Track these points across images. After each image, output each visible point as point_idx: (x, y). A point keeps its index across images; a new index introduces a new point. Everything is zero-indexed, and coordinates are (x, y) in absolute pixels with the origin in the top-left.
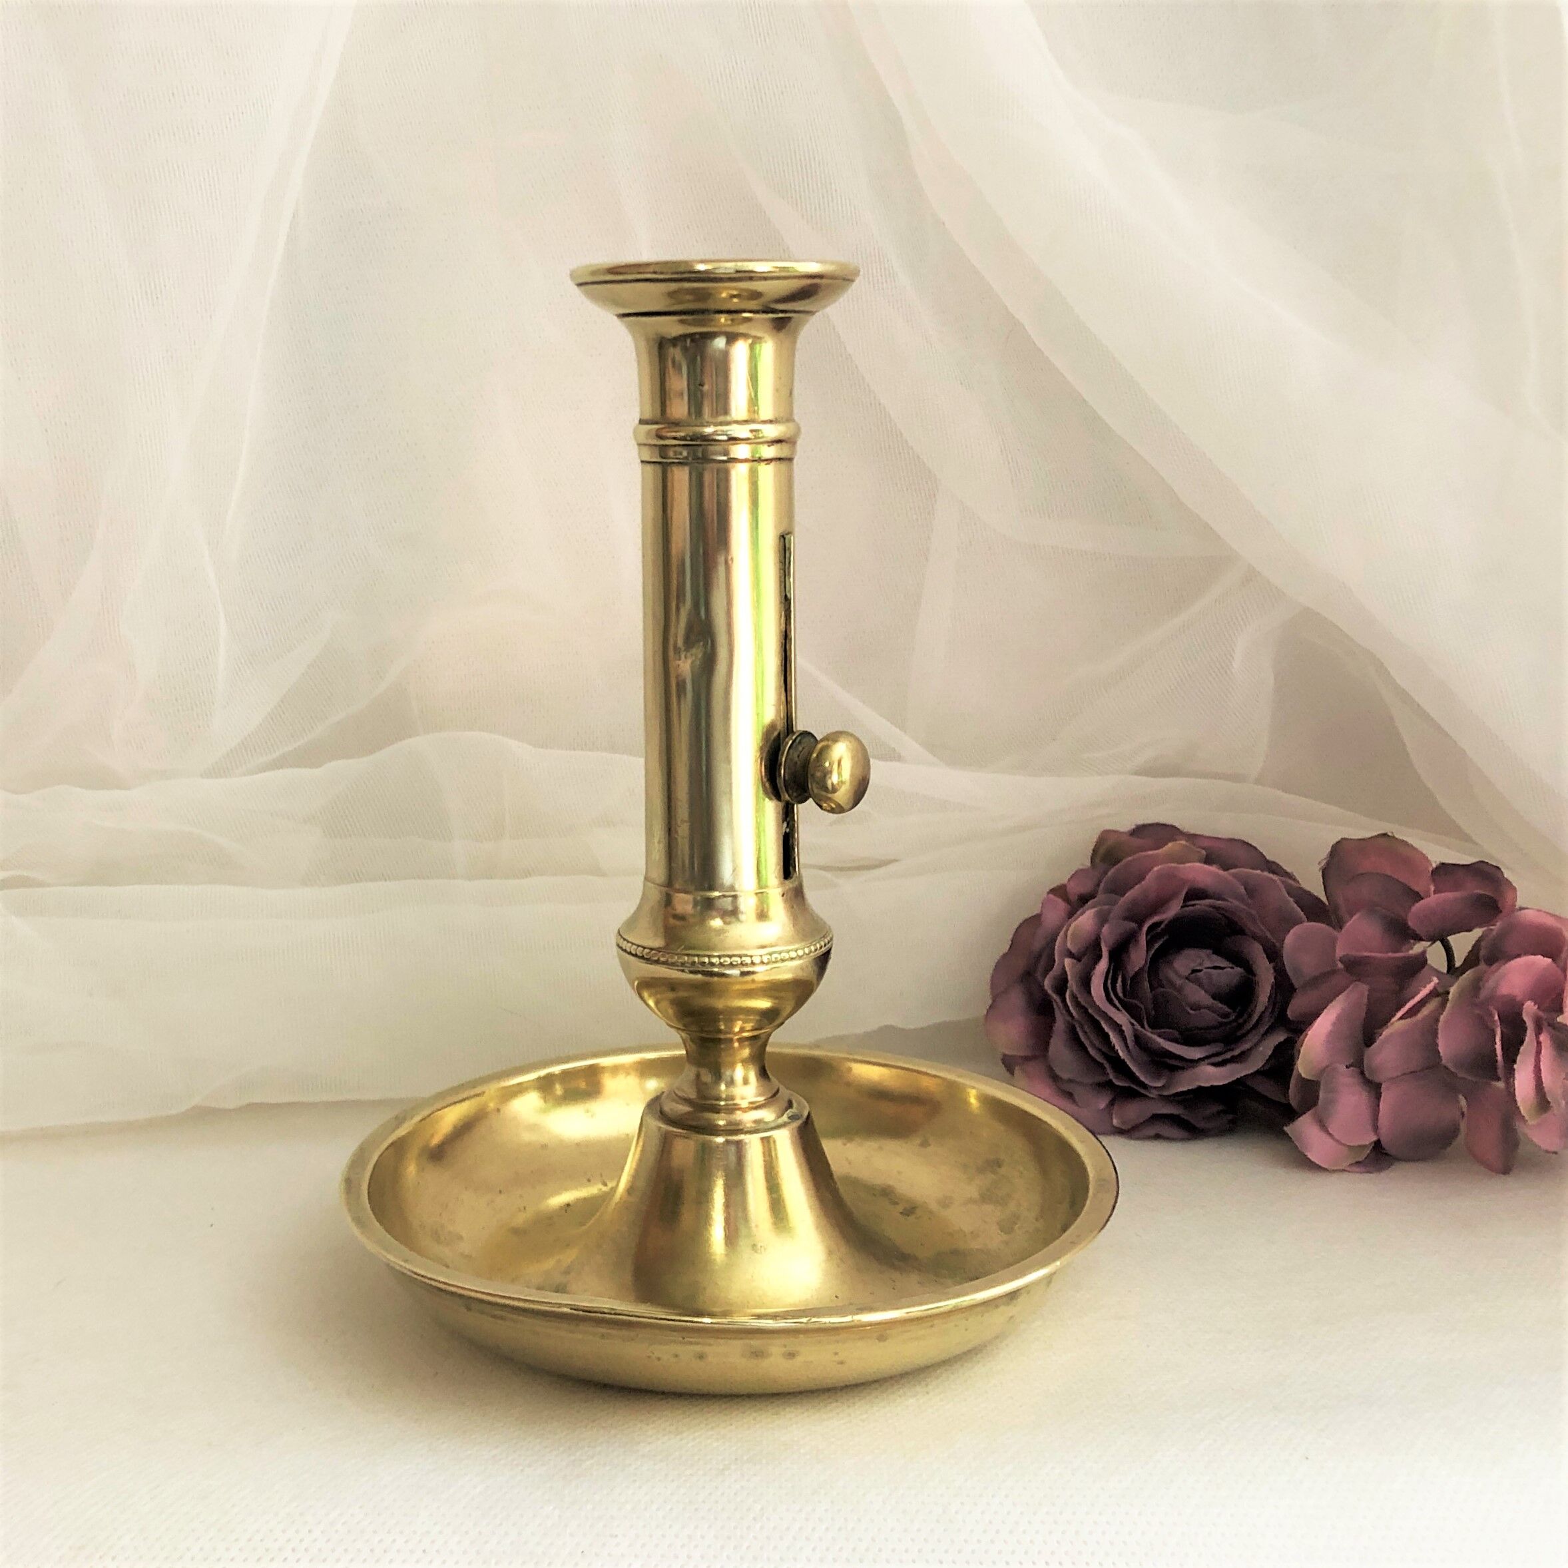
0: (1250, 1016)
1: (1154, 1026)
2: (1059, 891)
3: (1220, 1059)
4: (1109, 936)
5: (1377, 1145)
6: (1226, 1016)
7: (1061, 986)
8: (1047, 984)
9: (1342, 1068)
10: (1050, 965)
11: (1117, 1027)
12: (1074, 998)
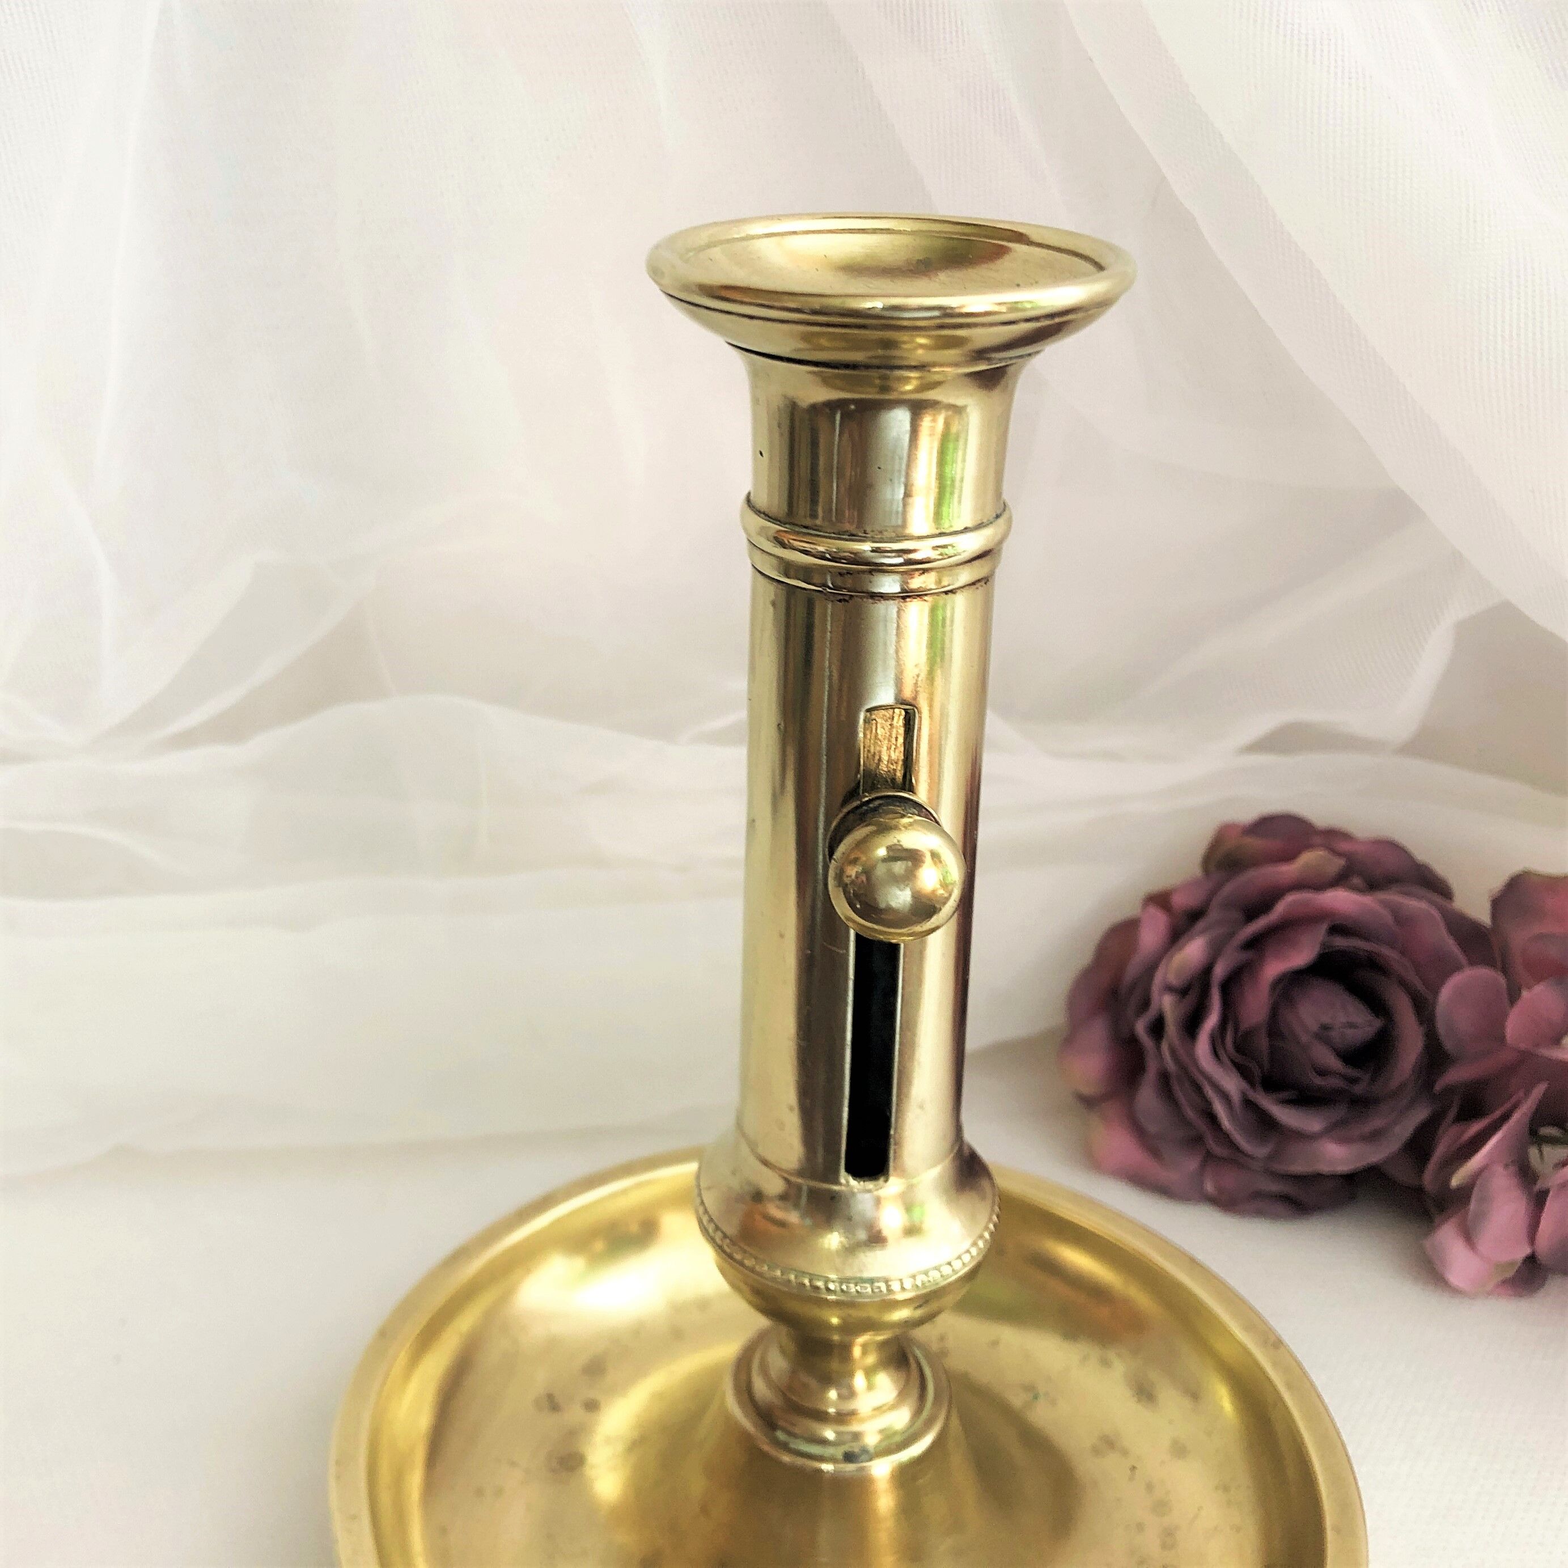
0: (1387, 1082)
1: (1268, 1087)
2: (1160, 900)
3: (1346, 1133)
4: (1220, 971)
5: (1531, 1260)
6: (1354, 1081)
7: (1157, 1028)
10: (1145, 1004)
11: (1224, 1095)
12: (1173, 1050)
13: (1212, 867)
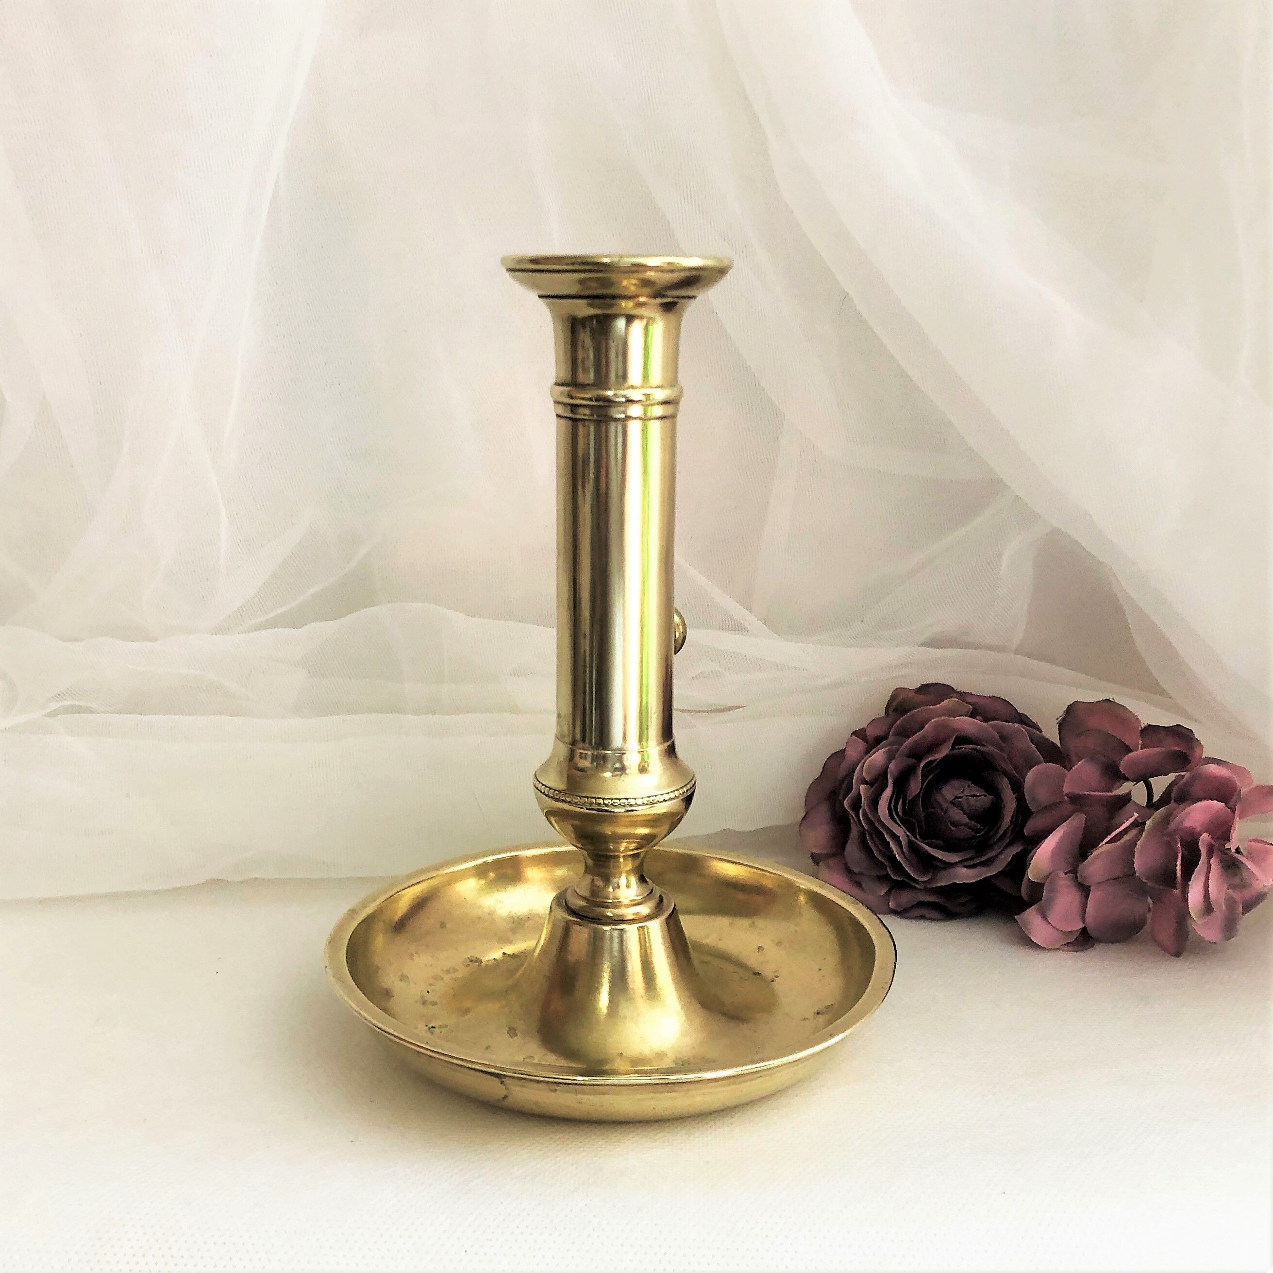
0: (996, 832)
2: (860, 734)
3: (971, 863)
4: (893, 767)
5: (1084, 931)
6: (979, 831)
7: (856, 805)
8: (846, 804)
9: (1062, 875)
10: (849, 789)
11: (896, 838)
12: (865, 814)
13: (890, 711)
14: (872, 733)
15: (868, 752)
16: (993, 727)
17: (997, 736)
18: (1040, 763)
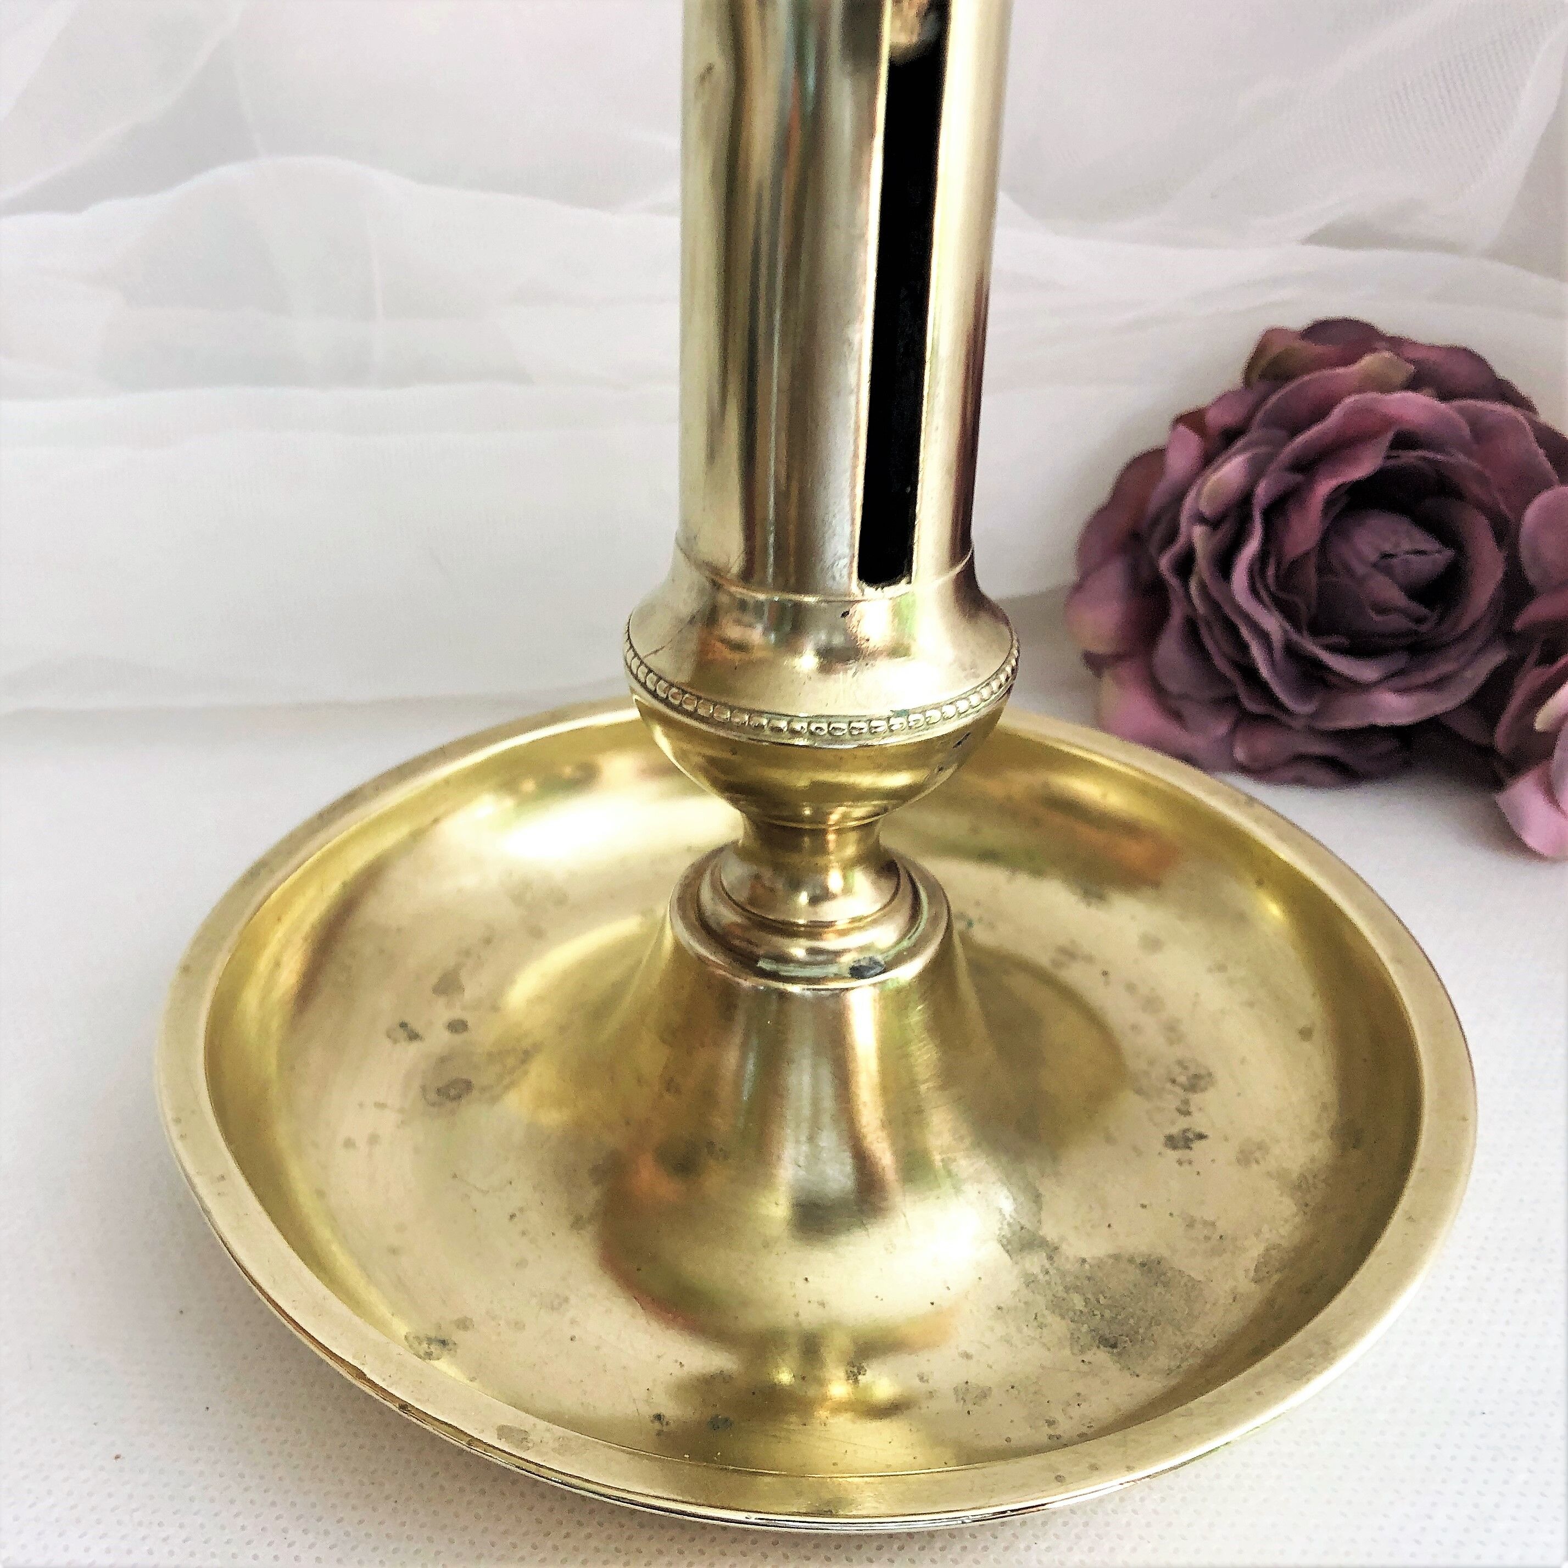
0: (1458, 621)
1: (1316, 630)
2: (1192, 420)
3: (1405, 682)
4: (1262, 495)
6: (1420, 620)
7: (1185, 565)
10: (1172, 535)
11: (1264, 636)
12: (1203, 587)
13: (1255, 376)
14: (1218, 419)
15: (1208, 460)
16: (1461, 411)
17: (1466, 431)
18: (1548, 485)
